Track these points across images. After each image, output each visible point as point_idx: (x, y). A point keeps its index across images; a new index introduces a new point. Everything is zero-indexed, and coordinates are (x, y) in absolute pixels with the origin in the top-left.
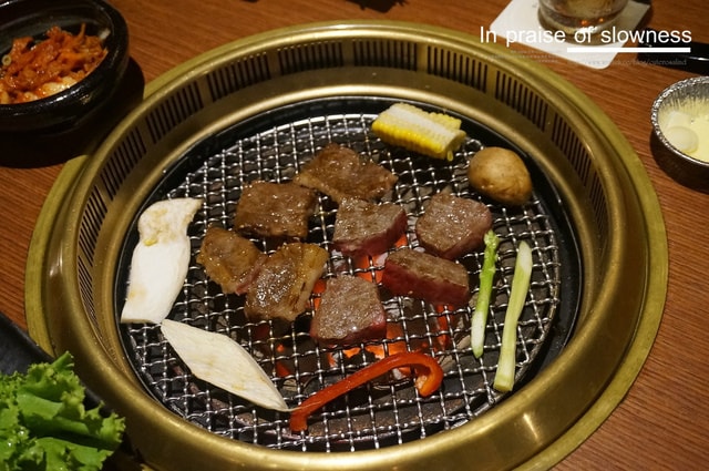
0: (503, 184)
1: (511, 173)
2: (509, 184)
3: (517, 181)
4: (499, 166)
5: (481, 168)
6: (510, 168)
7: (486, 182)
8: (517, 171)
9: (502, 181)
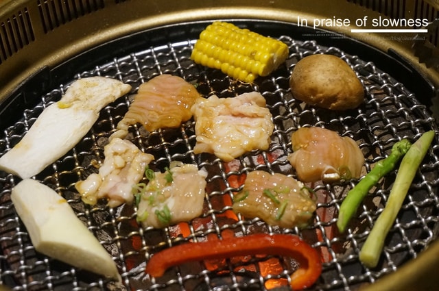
0: (332, 90)
1: (338, 76)
2: (338, 88)
3: (346, 83)
4: (323, 72)
5: (305, 78)
6: (335, 72)
7: (314, 91)
8: (344, 73)
9: (331, 87)
